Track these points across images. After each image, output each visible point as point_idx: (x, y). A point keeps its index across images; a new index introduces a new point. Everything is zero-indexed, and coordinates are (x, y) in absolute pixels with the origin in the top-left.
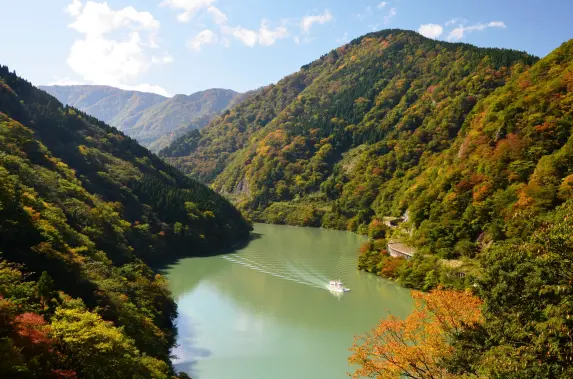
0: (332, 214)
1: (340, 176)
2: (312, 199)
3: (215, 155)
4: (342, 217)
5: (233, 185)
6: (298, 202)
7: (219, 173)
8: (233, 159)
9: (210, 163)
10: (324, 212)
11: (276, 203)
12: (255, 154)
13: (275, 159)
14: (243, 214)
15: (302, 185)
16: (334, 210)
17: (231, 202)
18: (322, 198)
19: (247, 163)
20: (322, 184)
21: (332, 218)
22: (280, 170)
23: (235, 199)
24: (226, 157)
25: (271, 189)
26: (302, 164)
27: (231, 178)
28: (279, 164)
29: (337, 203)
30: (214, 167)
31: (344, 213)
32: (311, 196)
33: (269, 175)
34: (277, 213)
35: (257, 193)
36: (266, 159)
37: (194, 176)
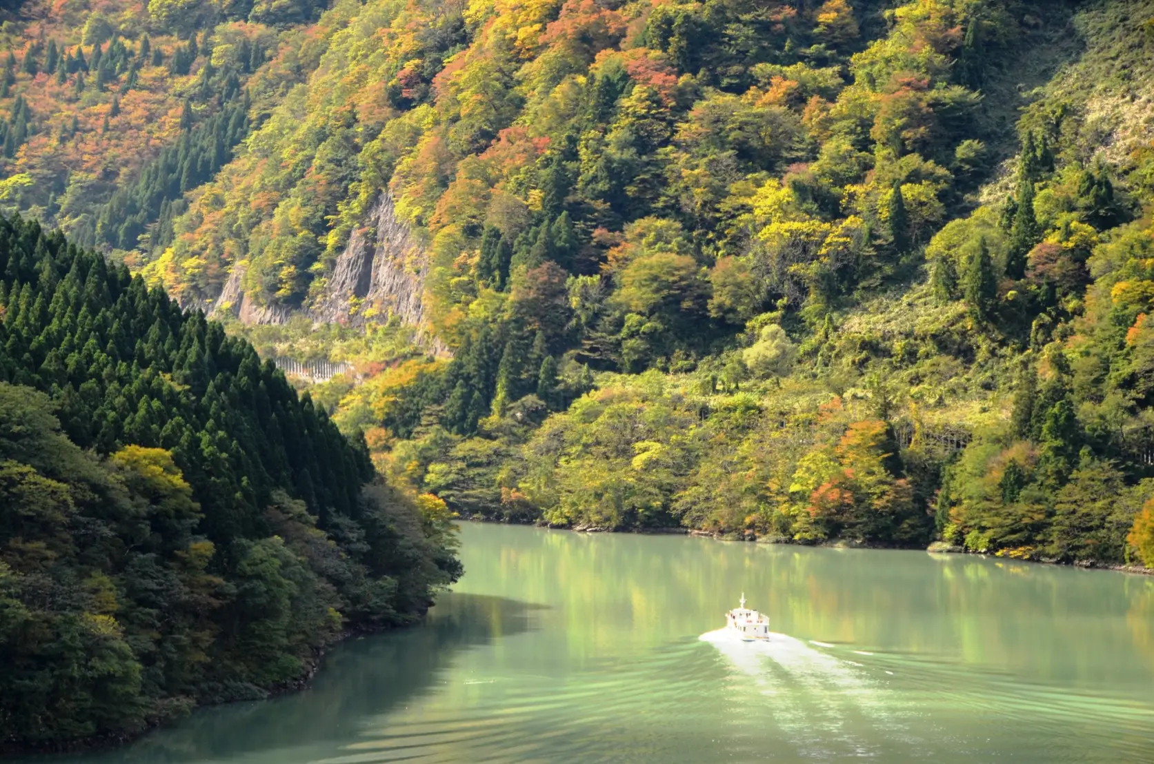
0: (1018, 451)
1: (1069, 178)
2: (873, 349)
3: (172, 45)
4: (1090, 470)
5: (305, 258)
6: (774, 369)
7: (203, 174)
8: (300, 73)
9: (135, 104)
10: (959, 440)
11: (613, 384)
12: (460, 35)
13: (605, 62)
14: (383, 462)
15: (802, 248)
16: (1026, 424)
17: (296, 376)
18: (942, 342)
19: (401, 104)
20: (937, 244)
21: (1016, 480)
22: (643, 143)
23: (319, 360)
24: (250, 57)
25: (577, 283)
26: (797, 100)
27: (291, 210)
28: (633, 101)
29: (1047, 375)
30: (168, 130)
31: (1103, 445)
32: (858, 324)
33: (562, 185)
34: (625, 452)
35: (478, 309)
36: (534, 70)
37: (27, 196)
